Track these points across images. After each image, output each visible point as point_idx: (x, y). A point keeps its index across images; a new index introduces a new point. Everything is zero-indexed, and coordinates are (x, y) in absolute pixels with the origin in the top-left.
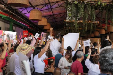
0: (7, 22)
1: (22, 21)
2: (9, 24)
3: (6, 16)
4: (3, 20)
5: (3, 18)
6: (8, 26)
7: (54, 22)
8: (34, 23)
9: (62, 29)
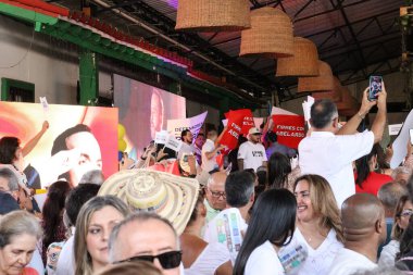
0: (65, 52)
1: (150, 41)
2: (75, 61)
3: (52, 21)
4: (43, 44)
5: (38, 29)
6: (71, 73)
7: (337, 29)
8: (221, 47)
9: (394, 63)
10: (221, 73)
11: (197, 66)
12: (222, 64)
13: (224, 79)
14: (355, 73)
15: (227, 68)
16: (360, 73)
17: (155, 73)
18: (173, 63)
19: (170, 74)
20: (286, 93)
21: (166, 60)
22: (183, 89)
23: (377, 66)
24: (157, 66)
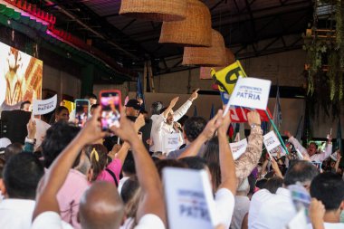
10: (86, 35)
11: (60, 24)
12: (89, 24)
13: (90, 42)
14: (245, 47)
15: (95, 29)
16: (250, 48)
17: (9, 29)
18: (32, 17)
19: (27, 32)
20: (161, 65)
21: (23, 14)
22: (40, 50)
23: (270, 41)
24: (12, 20)
